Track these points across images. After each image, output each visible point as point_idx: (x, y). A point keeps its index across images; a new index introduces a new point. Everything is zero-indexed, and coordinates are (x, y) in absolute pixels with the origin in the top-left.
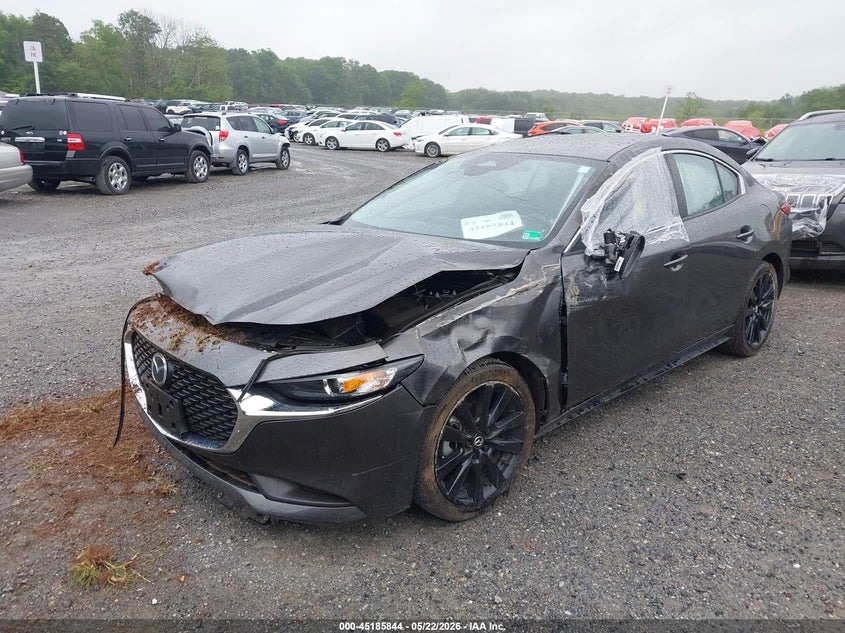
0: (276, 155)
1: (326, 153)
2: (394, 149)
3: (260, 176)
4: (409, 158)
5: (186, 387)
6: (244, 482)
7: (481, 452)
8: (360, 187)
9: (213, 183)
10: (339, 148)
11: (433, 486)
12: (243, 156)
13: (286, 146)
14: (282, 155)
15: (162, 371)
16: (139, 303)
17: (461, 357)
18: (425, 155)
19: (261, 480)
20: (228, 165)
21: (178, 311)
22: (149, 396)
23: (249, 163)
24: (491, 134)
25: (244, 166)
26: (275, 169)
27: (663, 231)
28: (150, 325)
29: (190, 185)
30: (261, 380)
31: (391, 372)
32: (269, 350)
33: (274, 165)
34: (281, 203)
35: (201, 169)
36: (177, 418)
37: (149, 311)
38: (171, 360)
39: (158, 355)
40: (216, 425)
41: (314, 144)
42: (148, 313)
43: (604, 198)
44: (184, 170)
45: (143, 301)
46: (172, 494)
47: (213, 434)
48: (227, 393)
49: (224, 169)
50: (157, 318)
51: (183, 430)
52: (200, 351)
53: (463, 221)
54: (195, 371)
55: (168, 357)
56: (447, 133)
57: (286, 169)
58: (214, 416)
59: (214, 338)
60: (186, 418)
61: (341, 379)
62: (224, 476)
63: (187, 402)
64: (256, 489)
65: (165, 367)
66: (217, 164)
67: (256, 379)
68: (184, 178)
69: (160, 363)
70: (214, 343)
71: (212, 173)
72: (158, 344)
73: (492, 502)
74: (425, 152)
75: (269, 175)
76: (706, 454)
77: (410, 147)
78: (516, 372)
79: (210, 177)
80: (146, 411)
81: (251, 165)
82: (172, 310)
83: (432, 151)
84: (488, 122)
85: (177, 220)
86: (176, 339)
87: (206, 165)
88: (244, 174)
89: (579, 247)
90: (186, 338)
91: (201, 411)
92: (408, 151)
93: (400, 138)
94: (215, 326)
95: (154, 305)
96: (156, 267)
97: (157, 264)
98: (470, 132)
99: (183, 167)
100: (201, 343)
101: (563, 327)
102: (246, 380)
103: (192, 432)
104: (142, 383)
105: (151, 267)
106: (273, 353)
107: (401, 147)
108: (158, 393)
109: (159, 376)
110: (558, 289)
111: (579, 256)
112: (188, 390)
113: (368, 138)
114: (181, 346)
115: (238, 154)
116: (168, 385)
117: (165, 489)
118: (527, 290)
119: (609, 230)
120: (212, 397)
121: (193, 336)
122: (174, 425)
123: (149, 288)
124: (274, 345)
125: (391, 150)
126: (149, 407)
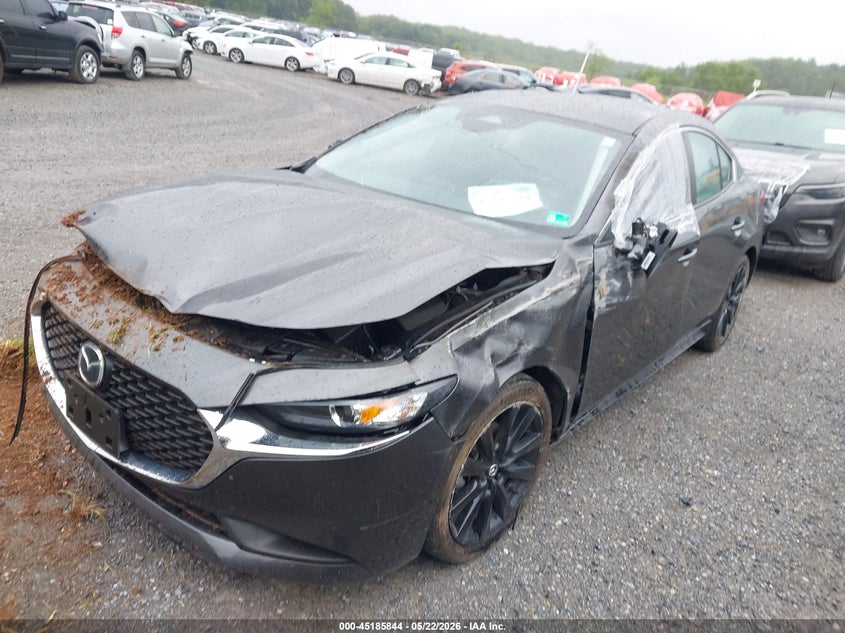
0: (176, 62)
1: (229, 65)
2: (304, 70)
3: (157, 83)
4: (321, 81)
5: (133, 396)
6: (207, 522)
7: (494, 481)
8: (272, 109)
9: (104, 87)
10: (243, 61)
11: (444, 531)
12: (139, 60)
13: (188, 53)
14: (183, 62)
15: (95, 370)
16: (55, 262)
17: (493, 375)
18: (338, 80)
19: (234, 525)
20: (120, 66)
21: (113, 282)
22: (70, 396)
23: (145, 68)
24: (409, 66)
25: (139, 70)
26: (173, 78)
27: (679, 221)
28: (74, 299)
29: (75, 86)
30: (248, 401)
31: (419, 398)
32: (259, 360)
33: (173, 73)
34: (185, 120)
35: (89, 67)
36: (117, 432)
37: (70, 276)
38: (109, 355)
39: (90, 345)
40: (174, 450)
41: (215, 53)
42: (68, 279)
43: (634, 178)
44: (69, 67)
45: (59, 261)
46: (95, 517)
47: (168, 460)
48: (196, 413)
49: (115, 71)
50: (83, 289)
51: (122, 448)
52: (157, 350)
53: (471, 190)
54: (147, 378)
55: (104, 350)
56: (363, 59)
57: (187, 78)
58: (173, 439)
59: (175, 333)
60: (127, 434)
61: (358, 406)
62: (178, 512)
63: (131, 414)
64: (224, 534)
65: (102, 364)
66: (107, 64)
67: (242, 399)
68: (68, 76)
69: (93, 357)
70: (176, 340)
71: (102, 74)
72: (92, 332)
73: (497, 537)
74: (339, 77)
75: (167, 83)
76: (705, 474)
77: (322, 69)
78: (542, 389)
79: (100, 79)
80: (64, 411)
81: (148, 70)
82: (106, 281)
83: (346, 77)
84: (406, 53)
85: (63, 128)
86: (119, 325)
87: (95, 64)
88: (138, 80)
89: (609, 237)
90: (134, 327)
91: (153, 430)
92: (319, 73)
93: (310, 58)
94: (174, 315)
95: (78, 268)
96: (82, 217)
97: (82, 213)
98: (388, 62)
99: (68, 63)
100: (156, 337)
101: (588, 332)
102: (228, 401)
103: (135, 450)
104: (56, 370)
105: (74, 217)
106: (265, 365)
107: (312, 69)
108: (87, 395)
109: (92, 374)
110: (589, 288)
111: (607, 247)
112: (135, 400)
113: (276, 55)
114: (127, 339)
115: (134, 56)
116: (104, 388)
117: (84, 510)
118: (561, 289)
119: (640, 219)
120: (172, 415)
121: (144, 325)
122: (109, 441)
123: (69, 243)
124: (261, 349)
125: (300, 70)
126: (70, 410)
